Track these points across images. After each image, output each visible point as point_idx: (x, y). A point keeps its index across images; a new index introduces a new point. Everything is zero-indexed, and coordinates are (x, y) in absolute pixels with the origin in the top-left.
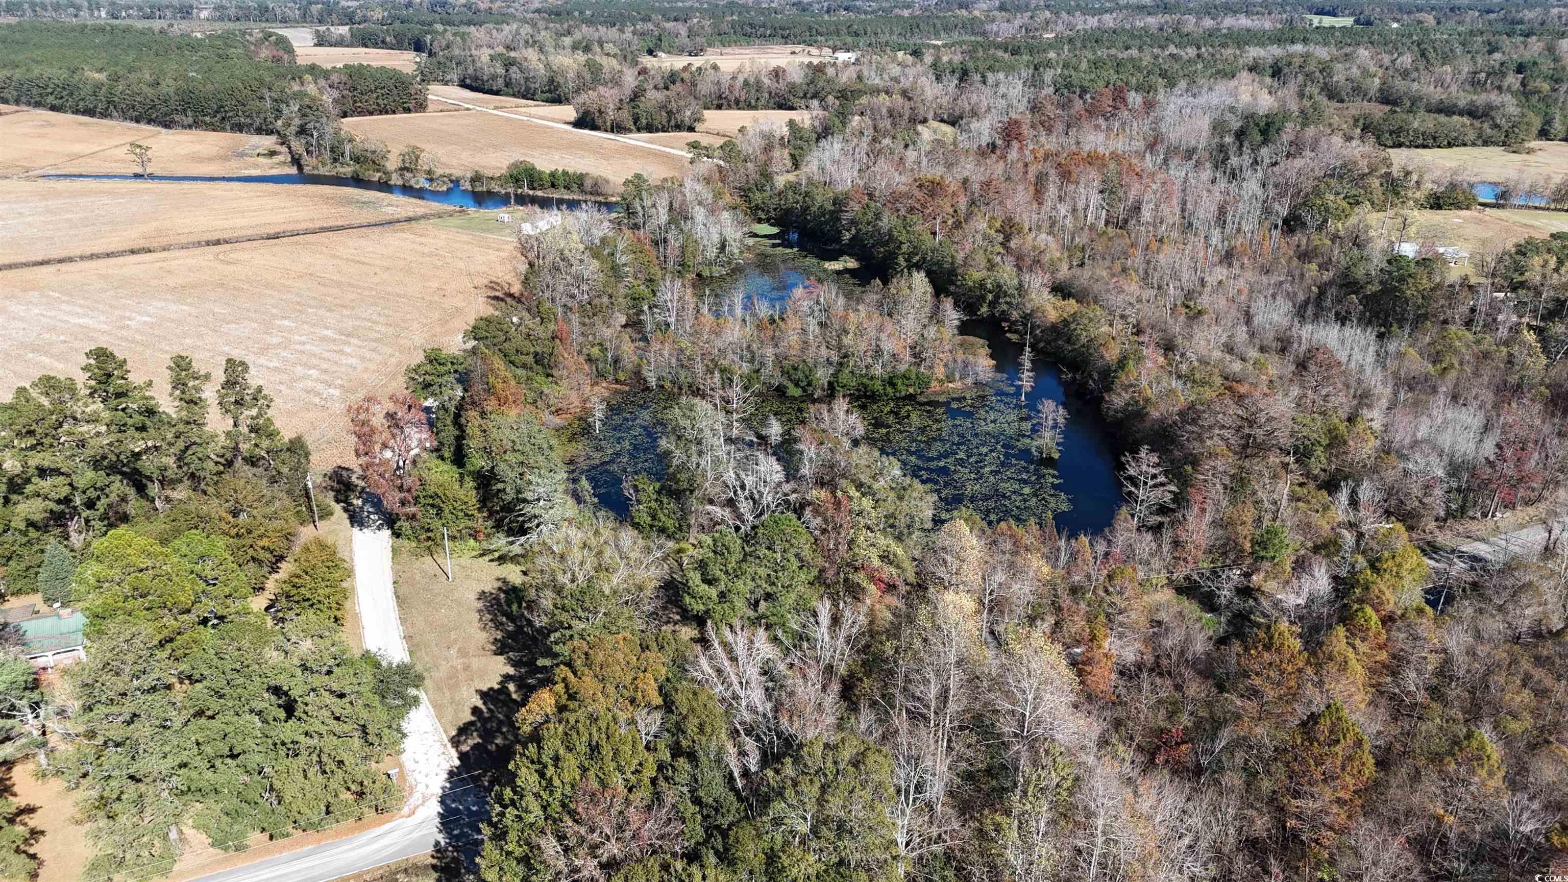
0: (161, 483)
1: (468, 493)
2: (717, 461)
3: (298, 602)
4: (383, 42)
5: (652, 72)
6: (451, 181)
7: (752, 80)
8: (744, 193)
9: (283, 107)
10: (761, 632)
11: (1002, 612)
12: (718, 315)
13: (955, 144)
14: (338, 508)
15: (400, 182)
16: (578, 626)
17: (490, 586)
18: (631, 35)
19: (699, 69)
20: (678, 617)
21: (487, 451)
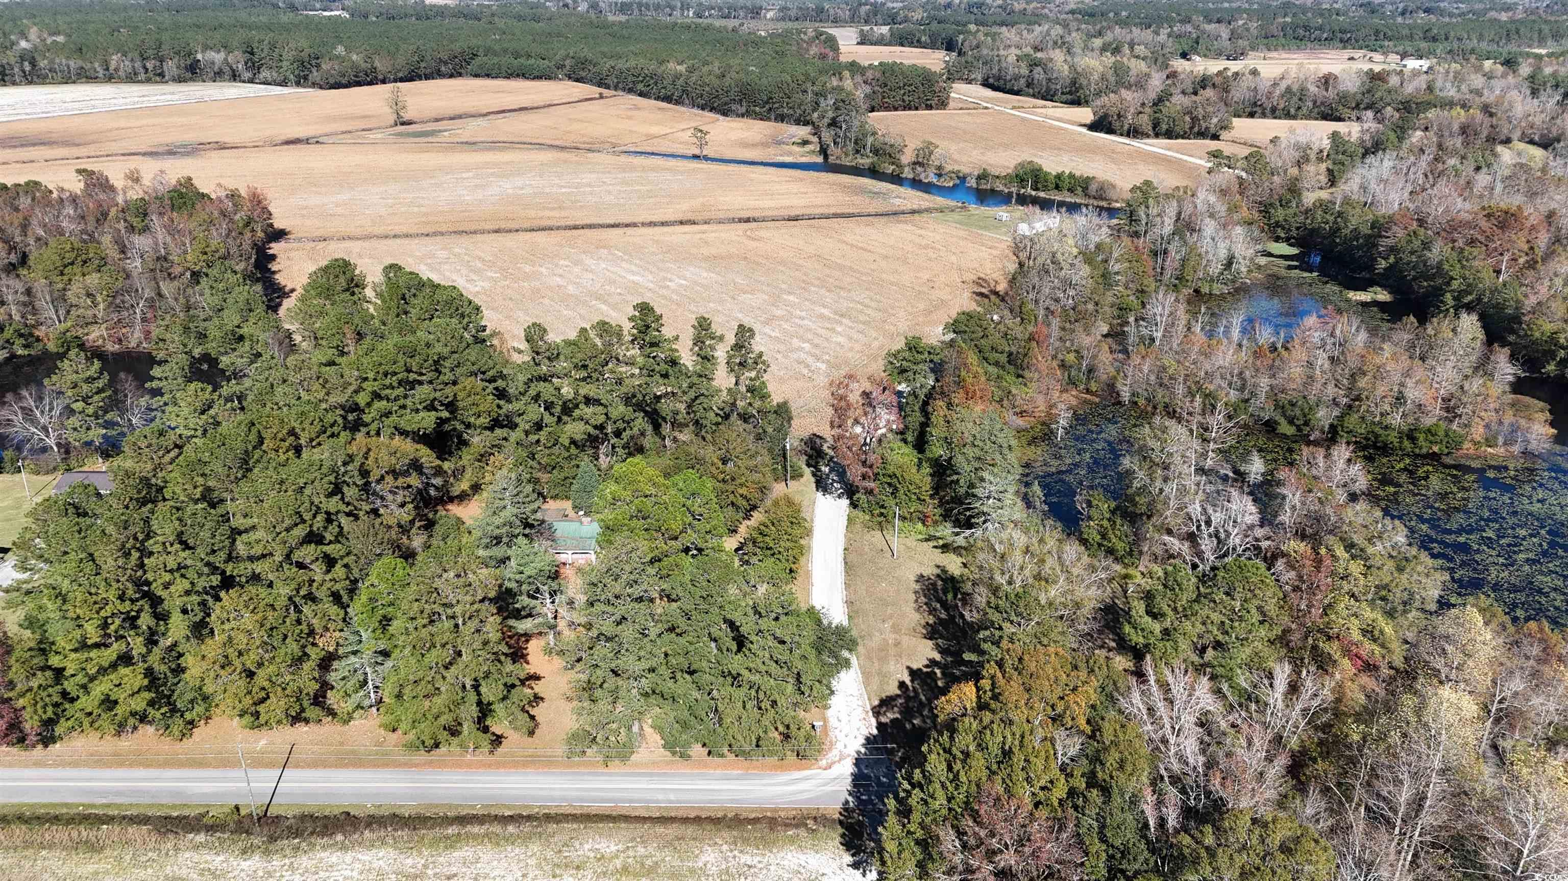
0: (672, 424)
1: (923, 478)
2: (1183, 491)
3: (762, 548)
4: (918, 41)
5: (1182, 76)
6: (958, 177)
7: (1295, 88)
8: (1265, 209)
9: (822, 100)
10: (1205, 680)
11: (1512, 727)
12: (1210, 335)
13: (1544, 170)
14: (807, 471)
15: (911, 176)
16: (1009, 629)
17: (930, 571)
18: (1165, 37)
19: (1237, 74)
20: (1113, 644)
21: (948, 442)
